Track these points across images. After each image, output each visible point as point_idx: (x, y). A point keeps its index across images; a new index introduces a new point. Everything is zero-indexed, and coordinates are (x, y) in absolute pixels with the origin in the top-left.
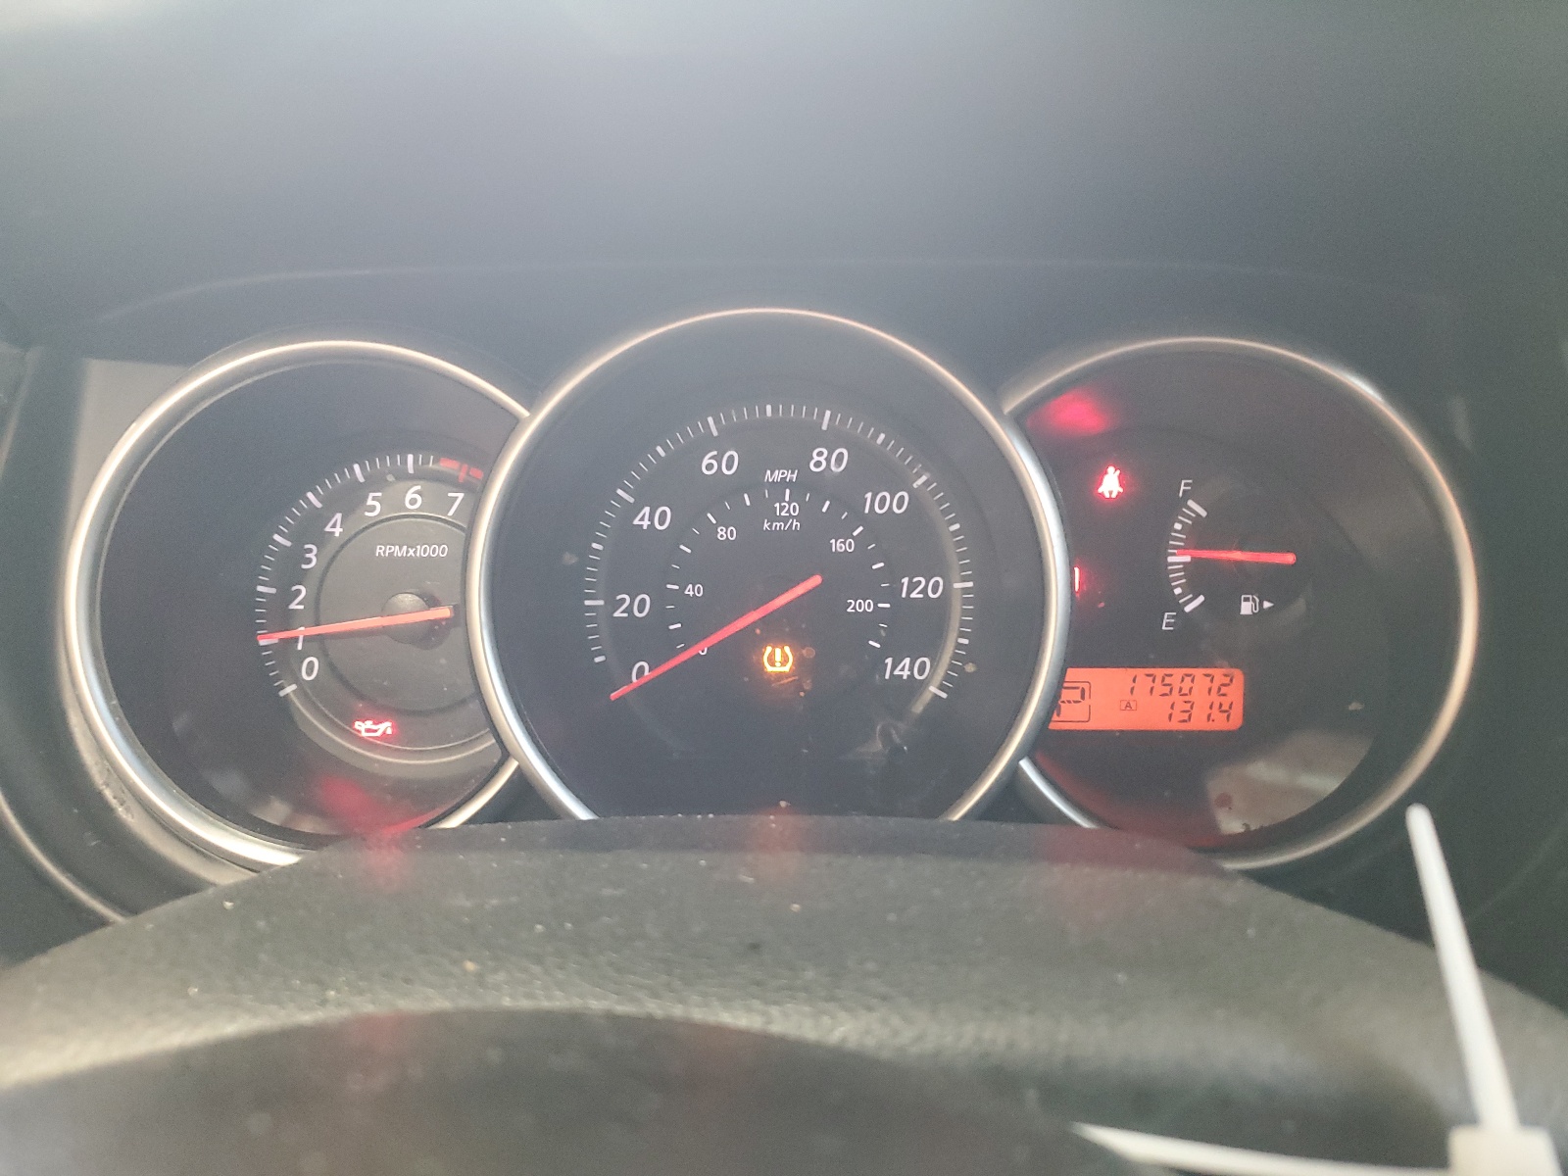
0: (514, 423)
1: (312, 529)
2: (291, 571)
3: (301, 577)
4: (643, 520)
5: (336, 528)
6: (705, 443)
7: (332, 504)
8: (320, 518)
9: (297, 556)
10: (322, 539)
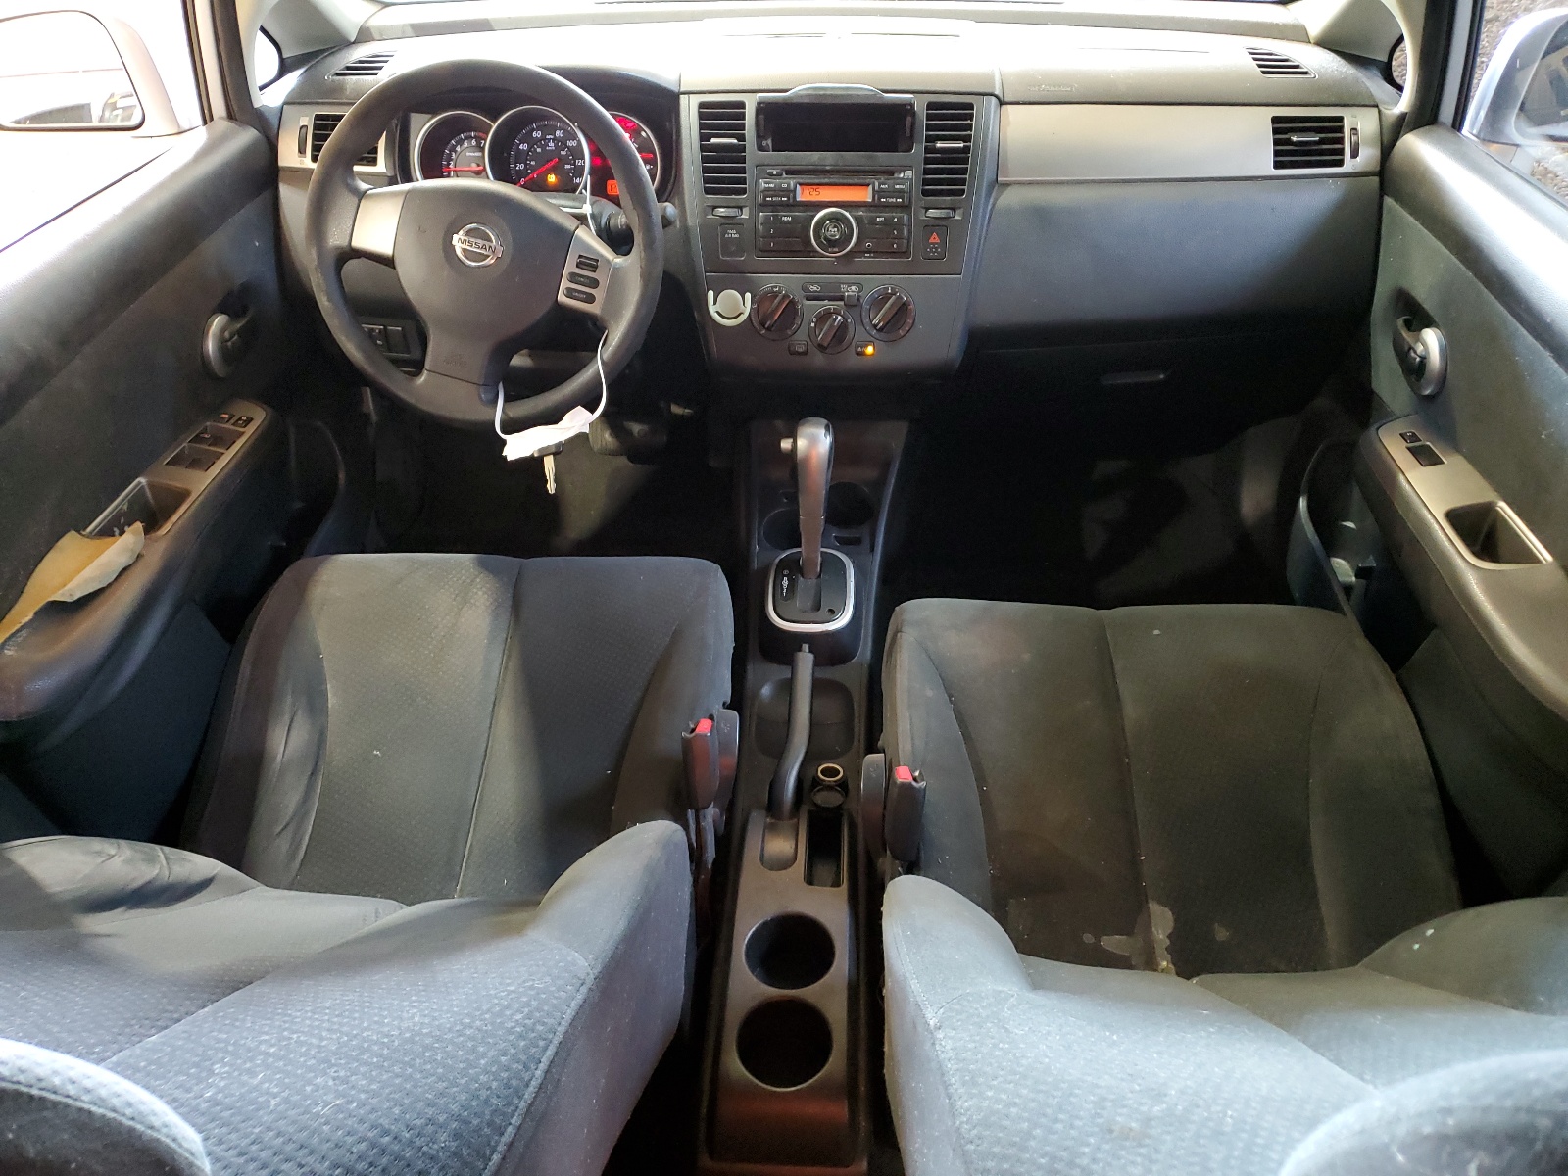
0: (491, 127)
1: (453, 149)
2: (449, 159)
3: (452, 160)
4: (521, 147)
5: (458, 149)
6: (533, 130)
7: (466, 138)
8: (454, 147)
9: (450, 155)
10: (455, 152)
